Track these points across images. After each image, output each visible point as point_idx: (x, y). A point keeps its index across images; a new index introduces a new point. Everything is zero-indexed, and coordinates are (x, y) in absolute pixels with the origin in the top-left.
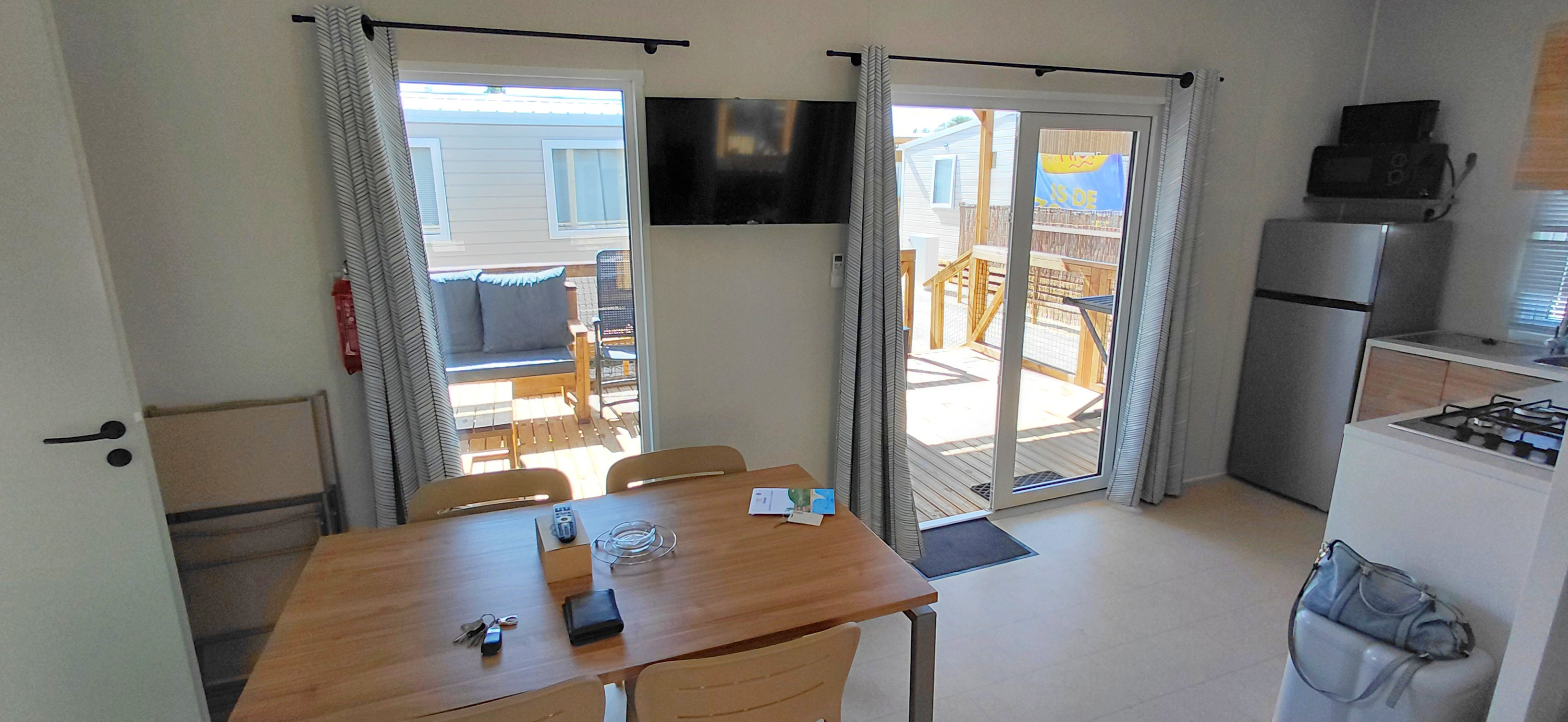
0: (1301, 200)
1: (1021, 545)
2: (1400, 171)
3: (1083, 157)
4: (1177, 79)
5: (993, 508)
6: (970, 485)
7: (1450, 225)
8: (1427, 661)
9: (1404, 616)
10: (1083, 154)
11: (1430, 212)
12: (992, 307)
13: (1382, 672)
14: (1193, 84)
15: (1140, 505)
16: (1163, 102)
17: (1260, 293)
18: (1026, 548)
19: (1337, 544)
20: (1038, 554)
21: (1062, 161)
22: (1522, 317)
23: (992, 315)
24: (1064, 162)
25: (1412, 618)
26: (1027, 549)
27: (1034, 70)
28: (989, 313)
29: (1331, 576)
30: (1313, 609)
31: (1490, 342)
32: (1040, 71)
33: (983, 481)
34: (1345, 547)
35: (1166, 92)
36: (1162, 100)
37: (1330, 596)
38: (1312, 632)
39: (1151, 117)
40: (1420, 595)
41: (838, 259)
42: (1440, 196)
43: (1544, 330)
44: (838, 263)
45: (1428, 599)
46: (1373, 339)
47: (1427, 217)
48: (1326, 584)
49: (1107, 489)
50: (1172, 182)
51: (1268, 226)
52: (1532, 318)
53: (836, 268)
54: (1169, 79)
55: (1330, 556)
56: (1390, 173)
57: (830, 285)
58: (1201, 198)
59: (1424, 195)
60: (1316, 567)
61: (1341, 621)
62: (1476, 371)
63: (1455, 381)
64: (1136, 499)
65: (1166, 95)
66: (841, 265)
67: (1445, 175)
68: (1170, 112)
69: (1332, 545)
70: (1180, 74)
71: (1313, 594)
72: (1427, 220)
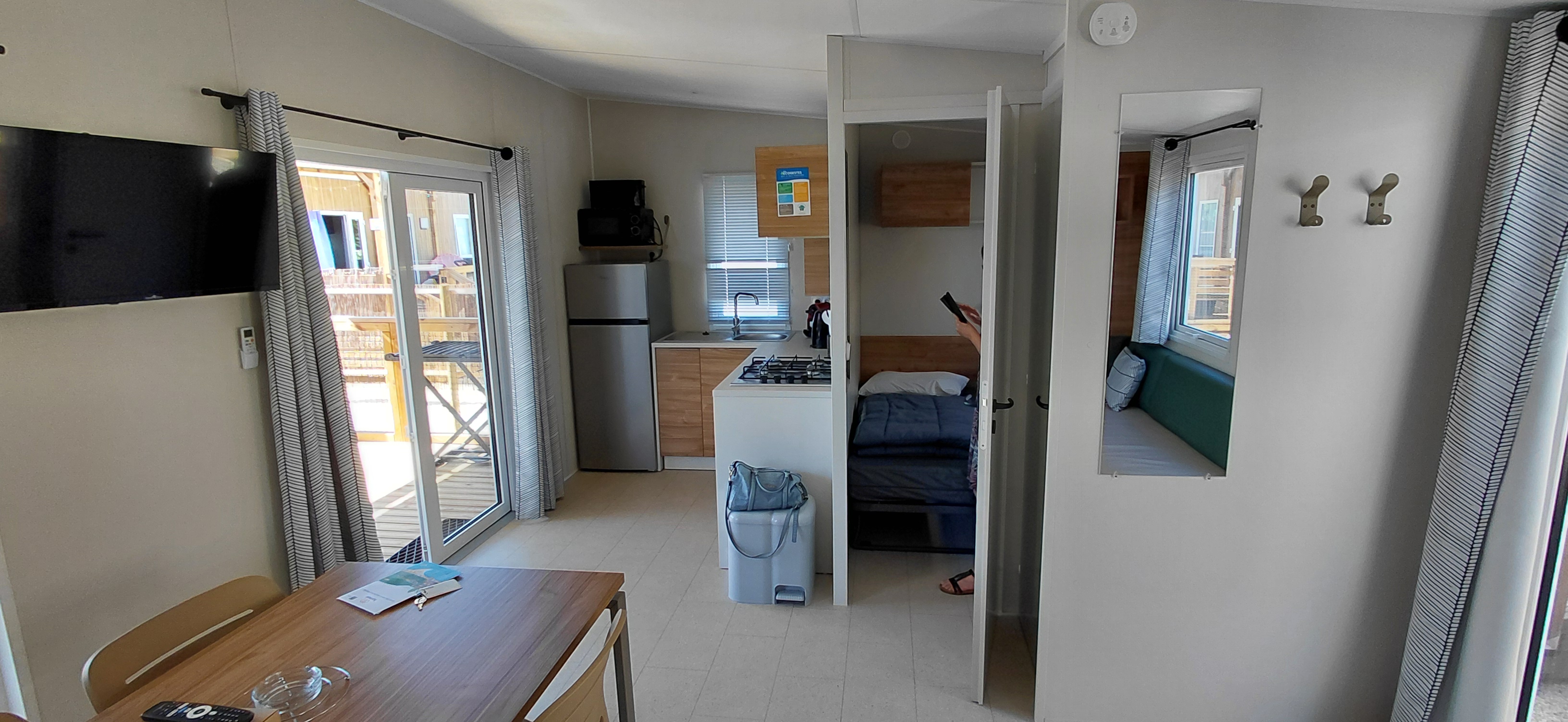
0: (578, 250)
2: (637, 227)
4: (498, 152)
7: (667, 263)
8: (798, 508)
9: (783, 489)
11: (652, 254)
13: (784, 526)
14: (513, 157)
15: (546, 515)
16: (491, 171)
17: (571, 322)
19: (737, 464)
22: (714, 316)
25: (786, 488)
27: (397, 133)
29: (740, 485)
30: (737, 509)
31: (706, 334)
32: (403, 134)
34: (742, 464)
35: (491, 162)
36: (489, 169)
37: (745, 497)
38: (740, 523)
39: (481, 182)
40: (784, 474)
41: (248, 334)
42: (655, 244)
43: (725, 322)
44: (249, 338)
45: (788, 474)
46: (653, 342)
47: (652, 258)
48: (739, 492)
49: (515, 511)
50: (513, 238)
51: (567, 270)
52: (717, 316)
53: (247, 345)
54: (492, 151)
55: (735, 472)
56: (632, 228)
57: (242, 366)
58: (535, 249)
59: (646, 243)
60: (731, 483)
61: (755, 508)
62: (714, 352)
63: (705, 360)
64: (542, 510)
65: (492, 164)
66: (252, 340)
67: (655, 229)
68: (497, 179)
69: (734, 466)
70: (500, 148)
71: (736, 500)
72: (652, 260)
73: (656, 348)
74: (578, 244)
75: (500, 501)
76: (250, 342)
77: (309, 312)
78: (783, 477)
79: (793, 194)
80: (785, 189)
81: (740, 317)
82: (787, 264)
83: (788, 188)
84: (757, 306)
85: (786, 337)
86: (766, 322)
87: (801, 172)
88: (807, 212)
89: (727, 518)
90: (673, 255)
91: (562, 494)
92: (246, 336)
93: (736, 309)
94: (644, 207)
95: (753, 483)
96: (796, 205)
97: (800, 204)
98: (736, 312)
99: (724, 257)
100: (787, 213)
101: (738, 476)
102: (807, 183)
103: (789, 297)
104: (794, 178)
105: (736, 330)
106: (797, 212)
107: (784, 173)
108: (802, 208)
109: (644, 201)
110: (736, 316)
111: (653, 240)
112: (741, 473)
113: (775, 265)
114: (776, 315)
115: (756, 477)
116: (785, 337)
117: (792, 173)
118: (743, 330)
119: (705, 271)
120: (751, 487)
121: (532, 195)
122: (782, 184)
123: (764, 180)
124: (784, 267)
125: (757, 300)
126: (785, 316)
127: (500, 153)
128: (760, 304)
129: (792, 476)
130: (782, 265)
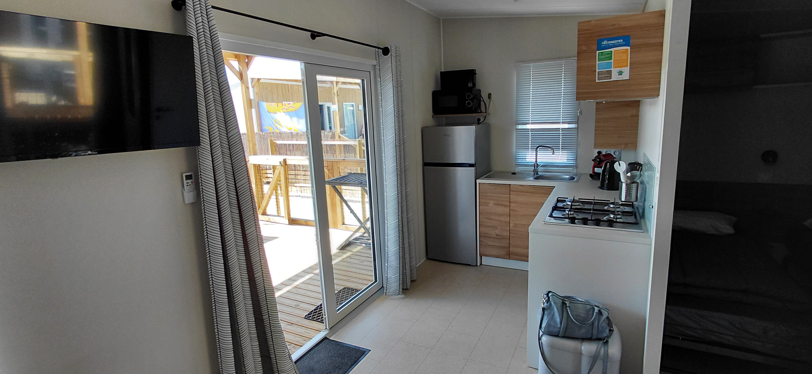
0: (431, 117)
1: (357, 348)
2: (470, 101)
3: (289, 104)
5: (328, 328)
6: (304, 316)
7: (488, 127)
8: (606, 341)
9: (593, 322)
10: (289, 103)
11: (479, 120)
12: (269, 192)
13: (594, 357)
14: (390, 53)
15: (403, 292)
16: (375, 64)
17: (425, 164)
18: (361, 349)
19: (550, 294)
20: (371, 350)
21: (278, 107)
23: (270, 197)
24: (279, 107)
25: (596, 322)
26: (363, 350)
27: (310, 33)
28: (268, 196)
29: (553, 312)
30: (549, 333)
31: (514, 173)
32: (313, 35)
33: (311, 310)
34: (555, 294)
35: (376, 57)
36: (375, 62)
37: (557, 324)
38: (552, 347)
39: (370, 72)
40: (594, 308)
41: (188, 177)
42: (481, 112)
43: (527, 166)
44: (189, 181)
45: (598, 309)
46: (477, 179)
47: (479, 122)
48: (552, 317)
49: (384, 287)
50: (388, 108)
51: (423, 130)
52: (522, 161)
53: (187, 185)
54: (377, 49)
55: (548, 301)
56: (466, 102)
57: (184, 201)
58: (402, 116)
59: (475, 112)
60: (544, 309)
61: (566, 336)
62: (521, 187)
63: (514, 193)
64: (401, 290)
65: (376, 59)
66: (192, 182)
67: (481, 102)
68: (380, 69)
69: (547, 295)
70: (382, 47)
71: (548, 326)
72: (479, 123)
73: (479, 183)
74: (431, 113)
75: (376, 281)
76: (190, 183)
77: (232, 161)
78: (592, 310)
79: (612, 61)
80: (605, 57)
81: (539, 163)
82: (577, 125)
83: (607, 56)
84: (553, 156)
85: (574, 178)
86: (558, 166)
87: (622, 41)
88: (626, 76)
89: (540, 339)
90: (493, 120)
91: (415, 278)
92: (186, 179)
93: (537, 156)
94: (475, 88)
95: (565, 313)
96: (615, 72)
97: (619, 69)
98: (536, 159)
99: (529, 121)
100: (605, 78)
101: (551, 304)
102: (628, 49)
103: (577, 149)
104: (614, 46)
105: (536, 172)
106: (615, 77)
107: (605, 43)
108: (620, 73)
109: (475, 84)
110: (536, 161)
111: (480, 110)
112: (553, 302)
113: (566, 126)
114: (565, 161)
115: (568, 308)
116: (572, 178)
117: (613, 42)
118: (541, 172)
119: (515, 130)
120: (563, 316)
121: (402, 79)
122: (602, 53)
123: (585, 51)
124: (574, 127)
125: (554, 151)
126: (572, 162)
127: (381, 50)
128: (555, 154)
129: (602, 310)
130: (572, 126)
